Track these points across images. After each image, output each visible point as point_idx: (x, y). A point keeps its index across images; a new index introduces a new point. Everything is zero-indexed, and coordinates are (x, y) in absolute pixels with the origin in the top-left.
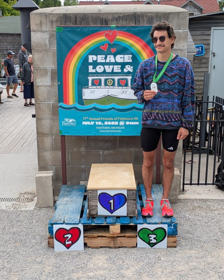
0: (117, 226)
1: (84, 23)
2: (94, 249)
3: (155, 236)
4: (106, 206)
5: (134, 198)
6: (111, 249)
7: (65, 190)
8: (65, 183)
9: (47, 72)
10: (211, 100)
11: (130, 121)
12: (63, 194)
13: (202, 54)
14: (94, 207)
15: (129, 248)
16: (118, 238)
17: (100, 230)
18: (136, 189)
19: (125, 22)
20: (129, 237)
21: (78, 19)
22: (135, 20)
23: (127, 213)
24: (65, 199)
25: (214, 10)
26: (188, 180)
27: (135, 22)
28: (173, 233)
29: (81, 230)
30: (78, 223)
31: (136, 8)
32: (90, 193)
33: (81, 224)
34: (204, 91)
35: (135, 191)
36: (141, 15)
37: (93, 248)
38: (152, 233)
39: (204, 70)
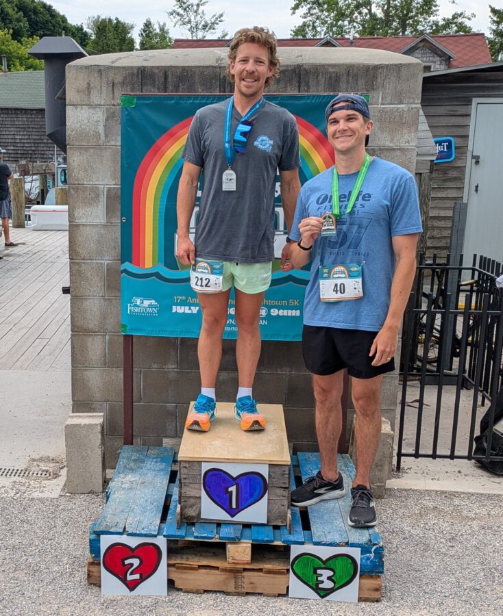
0: (244, 545)
1: (183, 88)
2: (191, 594)
3: (330, 573)
4: (221, 499)
5: (284, 483)
6: (229, 598)
7: (129, 458)
8: (129, 441)
9: (98, 196)
10: (467, 262)
11: (279, 308)
12: (125, 467)
13: (449, 158)
14: (192, 501)
15: (270, 596)
16: (246, 574)
17: (206, 552)
18: (289, 463)
19: (276, 86)
20: (270, 572)
21: (169, 79)
22: (299, 83)
23: (268, 517)
24: (127, 478)
25: (479, 59)
26: (409, 445)
27: (299, 86)
28: (374, 569)
29: (162, 549)
30: (156, 533)
31: (301, 56)
32: (185, 467)
33: (162, 537)
34: (453, 242)
35: (287, 468)
36: (312, 70)
37: (188, 592)
38: (323, 566)
39: (453, 194)
